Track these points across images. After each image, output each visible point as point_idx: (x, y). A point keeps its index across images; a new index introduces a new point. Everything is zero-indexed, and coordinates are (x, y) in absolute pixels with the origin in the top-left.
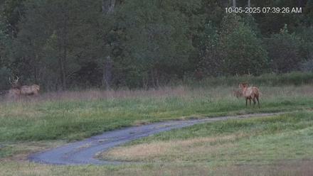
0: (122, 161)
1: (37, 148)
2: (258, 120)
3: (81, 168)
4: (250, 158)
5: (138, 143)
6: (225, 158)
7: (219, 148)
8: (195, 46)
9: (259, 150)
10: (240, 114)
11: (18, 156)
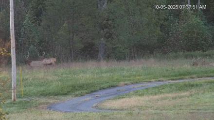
0: (112, 110)
1: (54, 101)
2: (205, 82)
3: (84, 114)
4: (200, 108)
5: (123, 98)
6: (182, 108)
7: (178, 101)
8: (161, 31)
9: (206, 103)
10: (193, 78)
11: (41, 106)
